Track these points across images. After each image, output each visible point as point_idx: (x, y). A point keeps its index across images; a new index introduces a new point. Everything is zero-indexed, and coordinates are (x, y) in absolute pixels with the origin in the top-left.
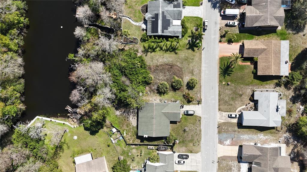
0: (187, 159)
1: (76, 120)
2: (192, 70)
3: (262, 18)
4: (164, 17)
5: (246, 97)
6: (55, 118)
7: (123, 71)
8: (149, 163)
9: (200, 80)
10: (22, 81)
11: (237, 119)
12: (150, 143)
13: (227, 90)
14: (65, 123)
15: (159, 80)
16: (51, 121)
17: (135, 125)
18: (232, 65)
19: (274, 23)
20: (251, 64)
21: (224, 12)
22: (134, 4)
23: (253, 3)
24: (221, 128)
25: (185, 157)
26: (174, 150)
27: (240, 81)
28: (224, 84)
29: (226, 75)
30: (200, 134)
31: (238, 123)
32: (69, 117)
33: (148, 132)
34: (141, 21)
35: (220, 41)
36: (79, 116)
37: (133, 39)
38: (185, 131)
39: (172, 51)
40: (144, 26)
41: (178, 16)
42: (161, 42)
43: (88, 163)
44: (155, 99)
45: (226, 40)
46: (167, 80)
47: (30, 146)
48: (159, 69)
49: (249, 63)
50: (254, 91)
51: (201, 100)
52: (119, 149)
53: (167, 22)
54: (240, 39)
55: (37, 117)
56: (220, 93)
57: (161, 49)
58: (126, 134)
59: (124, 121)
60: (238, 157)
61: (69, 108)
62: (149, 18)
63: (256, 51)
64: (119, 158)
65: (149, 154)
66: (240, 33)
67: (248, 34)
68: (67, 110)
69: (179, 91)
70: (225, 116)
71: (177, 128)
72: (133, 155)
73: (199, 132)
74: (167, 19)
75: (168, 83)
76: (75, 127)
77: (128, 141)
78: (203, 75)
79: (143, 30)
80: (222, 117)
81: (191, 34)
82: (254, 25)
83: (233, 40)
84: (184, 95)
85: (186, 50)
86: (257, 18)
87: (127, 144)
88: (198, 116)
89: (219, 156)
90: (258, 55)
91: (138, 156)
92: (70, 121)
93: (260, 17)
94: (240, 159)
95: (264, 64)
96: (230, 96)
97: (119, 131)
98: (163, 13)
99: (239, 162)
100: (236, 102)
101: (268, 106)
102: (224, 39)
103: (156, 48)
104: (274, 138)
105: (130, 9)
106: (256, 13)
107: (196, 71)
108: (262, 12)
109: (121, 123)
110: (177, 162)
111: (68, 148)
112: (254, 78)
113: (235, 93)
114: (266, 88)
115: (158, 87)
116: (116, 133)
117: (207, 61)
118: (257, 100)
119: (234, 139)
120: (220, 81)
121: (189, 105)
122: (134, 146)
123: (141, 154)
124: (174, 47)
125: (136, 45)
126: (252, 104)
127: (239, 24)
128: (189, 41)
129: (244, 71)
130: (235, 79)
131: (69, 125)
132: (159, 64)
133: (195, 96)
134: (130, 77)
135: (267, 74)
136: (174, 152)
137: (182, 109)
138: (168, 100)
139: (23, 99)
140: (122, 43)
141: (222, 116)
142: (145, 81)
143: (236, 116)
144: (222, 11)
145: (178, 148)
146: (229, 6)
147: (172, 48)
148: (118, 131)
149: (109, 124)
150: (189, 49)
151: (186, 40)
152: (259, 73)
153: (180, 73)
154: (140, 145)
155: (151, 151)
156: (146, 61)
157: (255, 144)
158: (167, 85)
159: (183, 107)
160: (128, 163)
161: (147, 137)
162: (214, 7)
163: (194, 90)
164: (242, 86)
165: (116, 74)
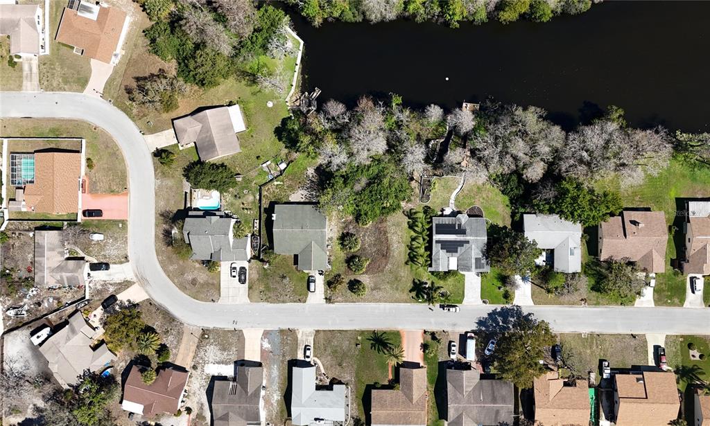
0: (240, 281)
1: (298, 104)
2: (379, 288)
3: (459, 396)
4: (461, 243)
5: (337, 373)
6: (300, 70)
7: (375, 180)
8: (233, 221)
9: (364, 301)
10: (359, 19)
11: (303, 359)
12: (263, 223)
13: (348, 342)
14: (293, 88)
15: (364, 236)
16: (297, 65)
17: (292, 199)
18: (388, 350)
19: (452, 413)
20: (389, 381)
21: (471, 338)
22: (484, 196)
23: (484, 381)
24: (288, 335)
25: (243, 278)
26: (252, 261)
27: (363, 364)
28: (357, 339)
29: (372, 342)
30: (279, 302)
31: (296, 360)
32: (303, 93)
33: (280, 220)
34: (456, 206)
35: (425, 332)
36: (305, 110)
37: (428, 194)
38: (284, 277)
39: (410, 257)
40: (448, 211)
41: (463, 266)
42: (424, 239)
43: (230, 127)
44: (332, 230)
45: (427, 341)
46: (363, 249)
47: (256, 36)
48: (381, 236)
49: (391, 377)
50: (347, 384)
51: (333, 303)
52: (253, 174)
53: (454, 248)
54: (428, 364)
55: (302, 42)
56: (344, 333)
57: (413, 239)
58: (277, 185)
59: (297, 182)
60: (244, 360)
61: (316, 94)
62: (459, 219)
63: (409, 386)
64: (239, 174)
65: (246, 221)
66: (439, 363)
67: (436, 376)
68: (315, 90)
69: (347, 268)
70: (307, 340)
71: (288, 266)
72: (244, 197)
73: (281, 299)
74: (457, 248)
75: (359, 250)
76: (287, 104)
77: (267, 188)
78: (373, 305)
79: (443, 210)
80: (305, 335)
81: (436, 285)
82: (449, 384)
83: (427, 351)
84: (339, 275)
85: (411, 279)
86: (459, 388)
87: (260, 186)
88: (306, 298)
89: (244, 332)
90: (402, 390)
91: (243, 204)
92: (297, 95)
93: (462, 393)
94: (241, 364)
95: (389, 399)
96: (339, 349)
97: (281, 175)
98: (468, 242)
99: (235, 362)
100: (329, 357)
101: (323, 405)
102: (429, 337)
103: (415, 231)
104: (274, 417)
105: (475, 189)
106: (467, 386)
107: (377, 294)
108: (469, 395)
109: (293, 177)
110: (233, 266)
111: (254, 94)
112: (368, 386)
113: (345, 355)
114: (352, 404)
115: (352, 235)
116: (278, 169)
117: (394, 311)
118: (332, 389)
119: (271, 354)
120: (362, 333)
121: (324, 284)
122: (258, 197)
123: (247, 209)
124: (415, 259)
125: (418, 199)
126: (327, 382)
127: (452, 361)
128: (426, 283)
129: (379, 369)
130: (365, 356)
131: (291, 94)
132: (389, 235)
133: (338, 294)
134: (367, 192)
135: (373, 404)
136: (249, 261)
137: (317, 272)
138: (331, 251)
139: (330, 19)
140: (421, 177)
141: (308, 336)
142: (361, 215)
143: (308, 357)
144: (473, 335)
145: (256, 267)
146: (481, 346)
147: (415, 256)
148: (281, 172)
149: (292, 158)
150: (414, 282)
151: (427, 278)
152: (374, 392)
153: (374, 269)
154: (260, 207)
155: (251, 225)
156: (394, 214)
157: (264, 387)
158: (356, 249)
159: (320, 274)
160: (231, 189)
161: (273, 219)
162: (480, 323)
163: (349, 291)
164: (355, 366)
165: (371, 169)
